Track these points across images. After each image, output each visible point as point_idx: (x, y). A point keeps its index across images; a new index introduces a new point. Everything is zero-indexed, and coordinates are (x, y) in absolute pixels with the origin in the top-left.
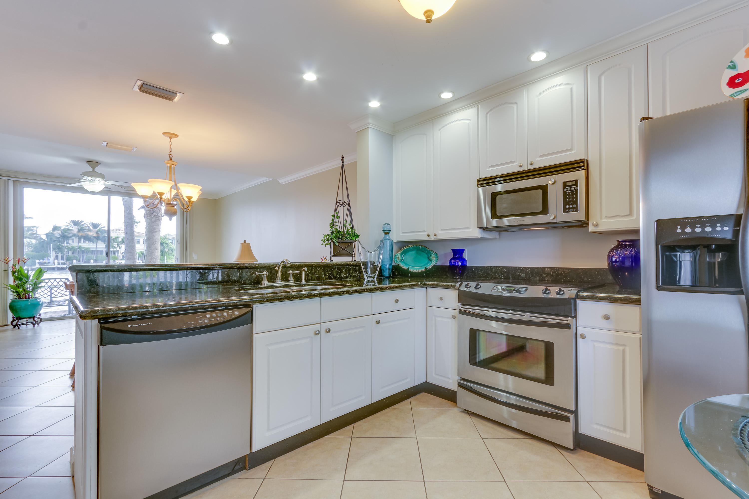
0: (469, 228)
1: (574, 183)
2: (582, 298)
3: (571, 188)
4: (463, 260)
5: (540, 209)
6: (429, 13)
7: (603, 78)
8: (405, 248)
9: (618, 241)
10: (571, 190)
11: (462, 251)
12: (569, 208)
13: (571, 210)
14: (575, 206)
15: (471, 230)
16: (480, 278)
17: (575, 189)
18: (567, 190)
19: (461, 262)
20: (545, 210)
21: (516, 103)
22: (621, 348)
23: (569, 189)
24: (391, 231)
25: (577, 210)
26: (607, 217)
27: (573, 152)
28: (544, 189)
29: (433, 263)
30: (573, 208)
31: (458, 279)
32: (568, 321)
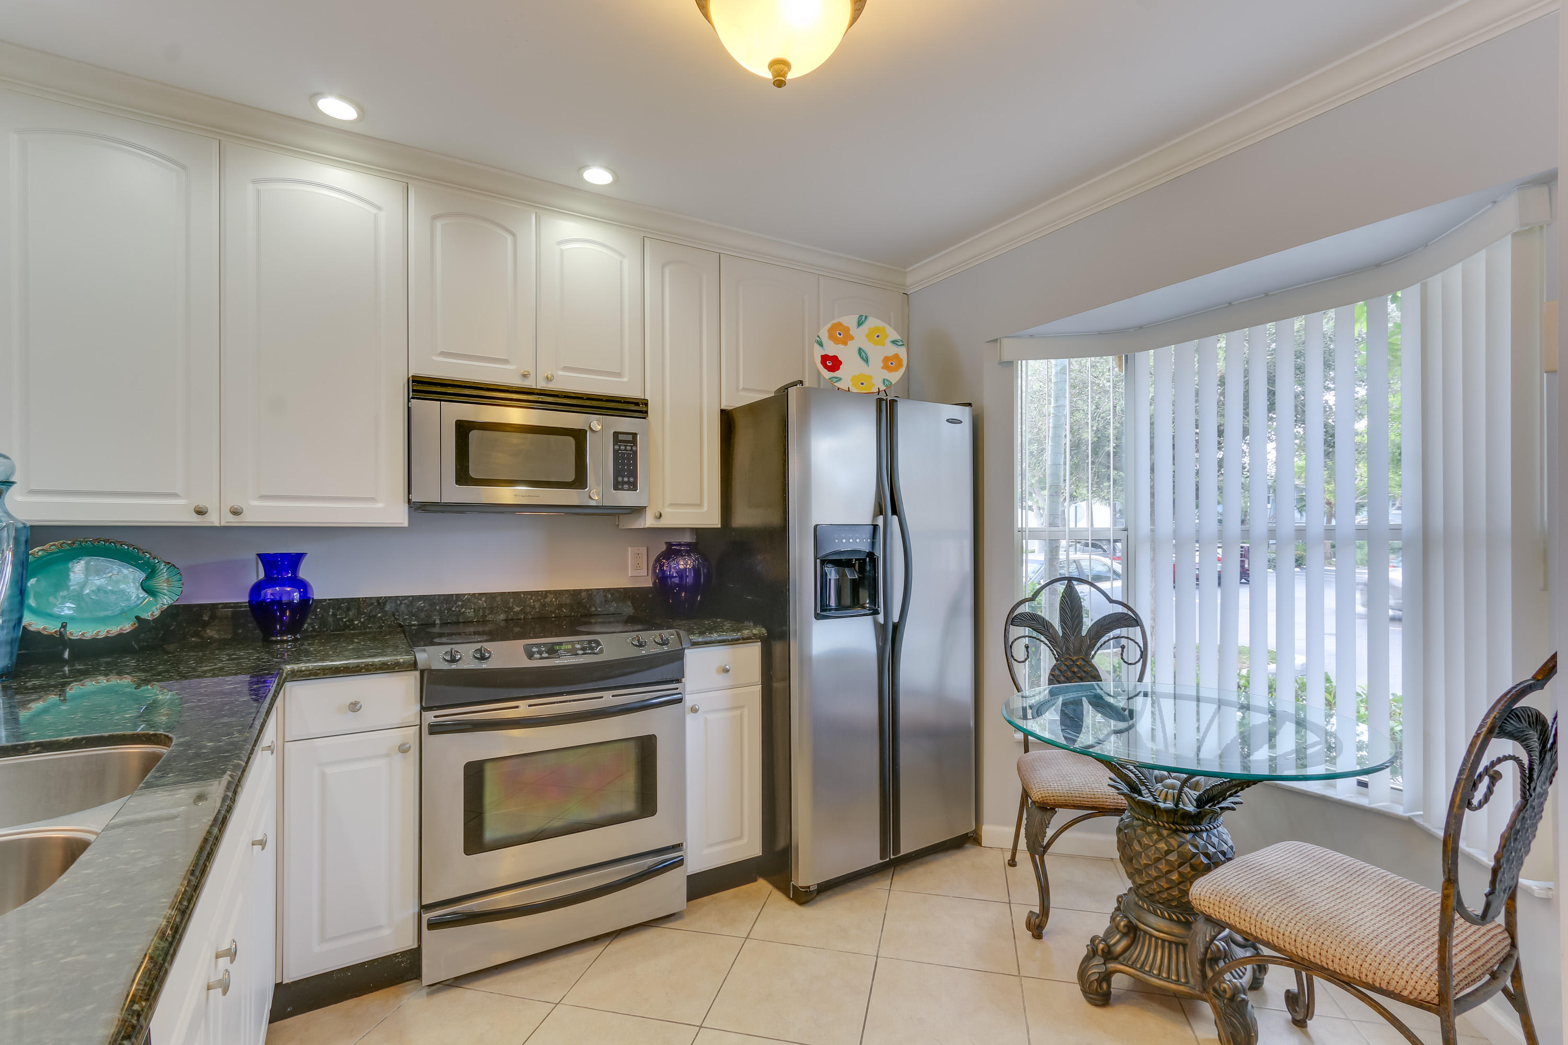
0: (373, 500)
1: (630, 438)
2: (695, 644)
3: (626, 446)
4: (302, 586)
5: (571, 477)
6: (780, 66)
7: (667, 271)
8: (40, 553)
9: (669, 545)
10: (626, 450)
11: (296, 559)
12: (624, 483)
13: (626, 486)
14: (632, 480)
15: (380, 505)
16: (344, 630)
17: (631, 450)
18: (620, 449)
19: (300, 592)
20: (579, 481)
21: (513, 234)
22: (738, 712)
23: (623, 448)
24: (13, 483)
25: (635, 489)
26: (672, 505)
27: (625, 380)
28: (579, 436)
29: (166, 601)
30: (628, 483)
31: (287, 641)
32: (677, 689)
